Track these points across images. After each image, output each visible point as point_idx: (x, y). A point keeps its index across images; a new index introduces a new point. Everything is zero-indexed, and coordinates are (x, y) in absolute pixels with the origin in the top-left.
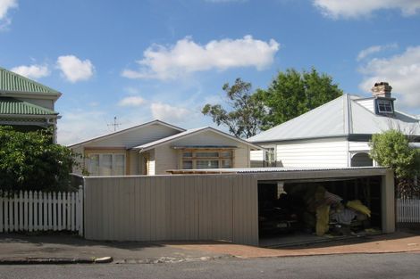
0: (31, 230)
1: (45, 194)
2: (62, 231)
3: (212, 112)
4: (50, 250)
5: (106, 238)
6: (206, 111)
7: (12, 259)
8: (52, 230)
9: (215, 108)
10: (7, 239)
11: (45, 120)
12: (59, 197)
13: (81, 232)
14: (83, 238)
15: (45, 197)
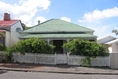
0: (99, 66)
1: (102, 57)
2: (106, 66)
3: (115, 32)
4: (110, 71)
5: (116, 68)
6: (113, 31)
7: (107, 73)
8: (104, 66)
9: (116, 31)
10: (96, 68)
11: (94, 38)
12: (105, 58)
13: (110, 67)
14: (110, 68)
15: (102, 58)
